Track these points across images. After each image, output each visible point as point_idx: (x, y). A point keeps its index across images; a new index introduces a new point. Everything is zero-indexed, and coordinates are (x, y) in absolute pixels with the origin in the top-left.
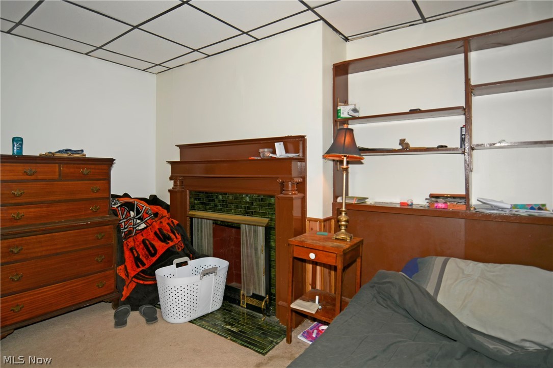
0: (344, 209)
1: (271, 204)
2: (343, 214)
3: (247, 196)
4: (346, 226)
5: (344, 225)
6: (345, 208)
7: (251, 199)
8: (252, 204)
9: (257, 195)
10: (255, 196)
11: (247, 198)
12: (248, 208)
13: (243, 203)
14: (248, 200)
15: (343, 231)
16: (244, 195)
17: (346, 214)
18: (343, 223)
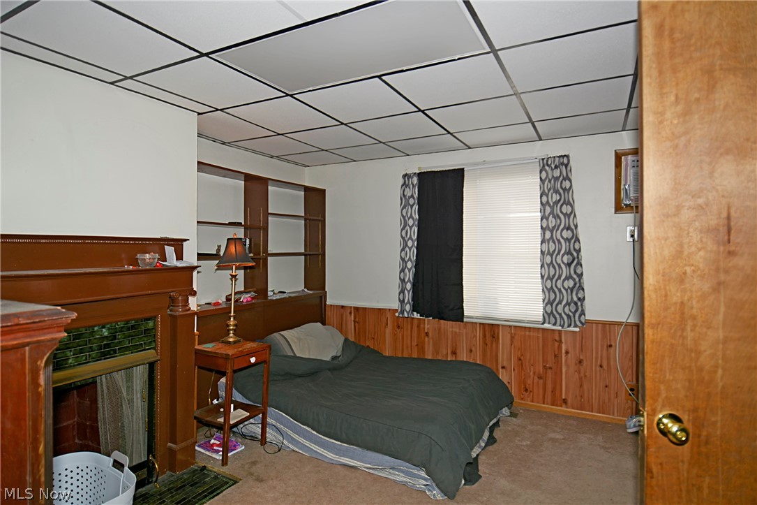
0: (232, 314)
1: (148, 329)
2: (232, 319)
3: (104, 327)
4: (234, 330)
5: (232, 330)
6: (234, 312)
7: (112, 331)
8: (115, 338)
9: (123, 323)
10: (121, 324)
11: (104, 330)
12: (107, 346)
13: (96, 341)
14: (106, 334)
15: (231, 335)
16: (96, 328)
17: (234, 318)
18: (231, 327)
